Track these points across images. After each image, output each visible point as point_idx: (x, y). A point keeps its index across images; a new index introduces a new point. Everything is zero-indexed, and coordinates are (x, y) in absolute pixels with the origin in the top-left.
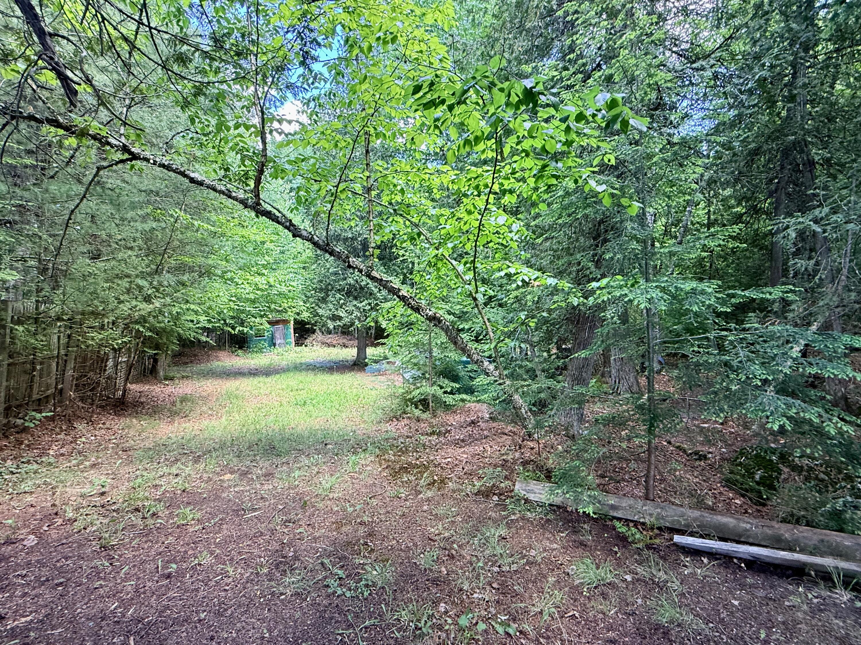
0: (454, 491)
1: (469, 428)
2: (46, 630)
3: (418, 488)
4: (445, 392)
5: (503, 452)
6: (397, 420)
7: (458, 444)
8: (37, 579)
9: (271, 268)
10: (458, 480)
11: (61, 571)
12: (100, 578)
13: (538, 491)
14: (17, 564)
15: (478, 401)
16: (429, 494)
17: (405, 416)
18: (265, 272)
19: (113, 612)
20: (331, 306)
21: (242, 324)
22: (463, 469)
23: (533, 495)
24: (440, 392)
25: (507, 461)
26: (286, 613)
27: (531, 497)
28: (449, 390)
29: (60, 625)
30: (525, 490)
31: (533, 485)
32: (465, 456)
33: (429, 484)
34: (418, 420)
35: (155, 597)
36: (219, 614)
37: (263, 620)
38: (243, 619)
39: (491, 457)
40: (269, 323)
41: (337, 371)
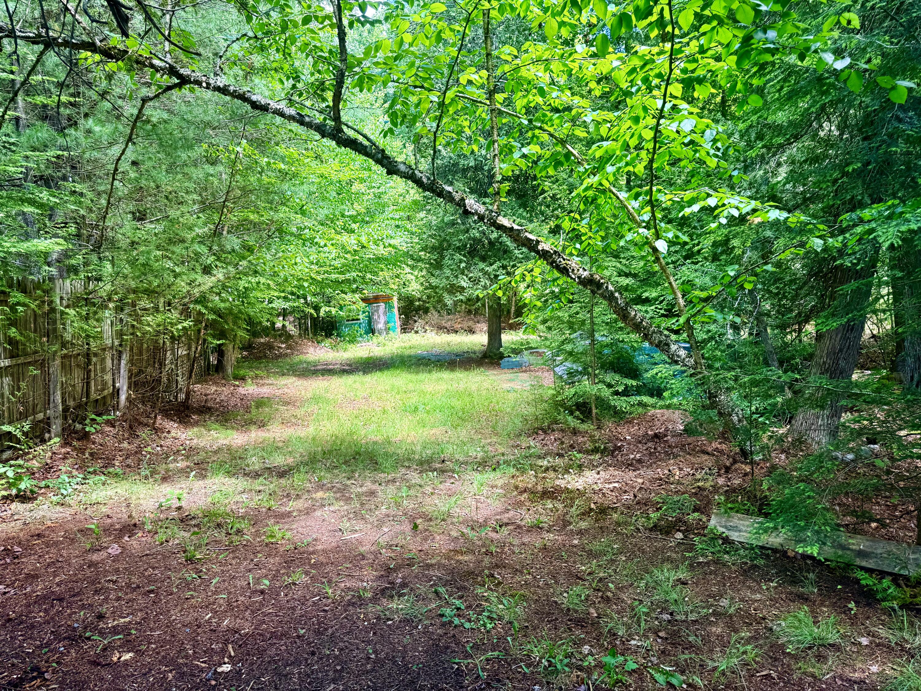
0: (618, 524)
1: (650, 444)
2: (145, 631)
3: (568, 517)
4: (617, 393)
5: (698, 477)
6: (545, 432)
7: (631, 465)
8: (128, 585)
9: (363, 221)
10: (625, 511)
11: (150, 580)
12: (190, 589)
13: (744, 529)
14: (106, 571)
15: (668, 407)
16: (583, 525)
17: (555, 426)
18: (355, 226)
19: (209, 622)
20: (448, 272)
21: (328, 302)
22: (635, 496)
23: (737, 534)
24: (606, 393)
25: (704, 490)
26: (394, 639)
27: (734, 536)
28: (621, 389)
29: (159, 628)
30: (726, 527)
31: (737, 520)
32: (640, 481)
33: (583, 514)
34: (575, 432)
35: (249, 611)
36: (318, 633)
37: (369, 642)
38: (345, 639)
39: (679, 483)
40: (364, 300)
41: (460, 367)
